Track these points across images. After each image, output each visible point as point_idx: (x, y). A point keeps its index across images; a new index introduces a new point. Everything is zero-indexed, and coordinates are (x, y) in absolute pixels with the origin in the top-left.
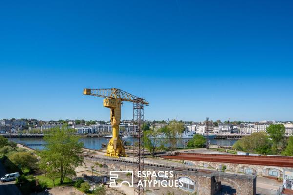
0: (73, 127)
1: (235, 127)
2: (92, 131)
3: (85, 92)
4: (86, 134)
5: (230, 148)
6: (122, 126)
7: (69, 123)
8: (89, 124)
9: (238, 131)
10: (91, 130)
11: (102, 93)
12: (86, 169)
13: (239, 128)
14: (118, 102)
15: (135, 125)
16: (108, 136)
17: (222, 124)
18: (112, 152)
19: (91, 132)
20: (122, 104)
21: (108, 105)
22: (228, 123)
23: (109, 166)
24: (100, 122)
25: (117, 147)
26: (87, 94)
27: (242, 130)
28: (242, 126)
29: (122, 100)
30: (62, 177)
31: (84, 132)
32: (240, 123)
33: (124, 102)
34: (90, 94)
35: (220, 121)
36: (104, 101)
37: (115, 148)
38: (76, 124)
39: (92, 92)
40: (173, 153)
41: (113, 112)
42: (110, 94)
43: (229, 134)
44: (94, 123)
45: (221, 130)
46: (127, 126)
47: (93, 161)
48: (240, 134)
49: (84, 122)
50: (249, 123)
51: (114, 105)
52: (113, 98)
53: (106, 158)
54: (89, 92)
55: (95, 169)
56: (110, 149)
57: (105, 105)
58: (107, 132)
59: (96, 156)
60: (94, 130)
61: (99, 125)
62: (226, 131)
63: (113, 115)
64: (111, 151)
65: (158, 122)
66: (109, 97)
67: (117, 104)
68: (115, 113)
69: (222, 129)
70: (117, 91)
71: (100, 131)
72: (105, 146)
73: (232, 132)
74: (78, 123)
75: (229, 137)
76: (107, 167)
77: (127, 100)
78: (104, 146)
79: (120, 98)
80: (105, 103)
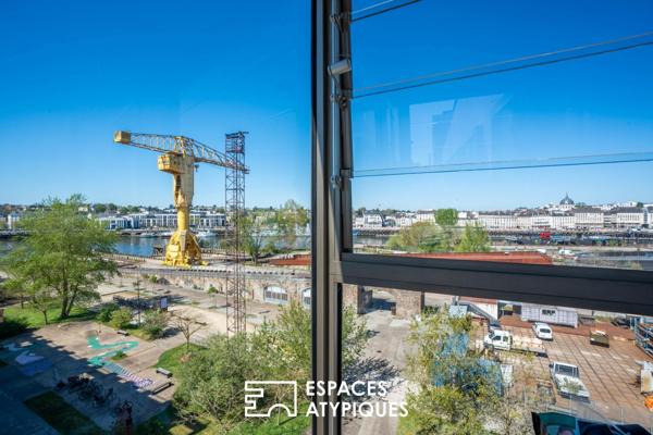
0: (90, 216)
1: (387, 218)
2: (132, 224)
3: (119, 138)
4: (118, 230)
5: (382, 247)
6: (194, 215)
7: (81, 209)
8: (125, 211)
9: (393, 223)
10: (129, 222)
11: (156, 143)
12: (122, 289)
13: (394, 218)
14: (189, 163)
15: (218, 214)
16: (166, 234)
17: (369, 213)
18: (177, 257)
19: (130, 227)
20: (197, 167)
21: (168, 167)
22: (377, 212)
23: (171, 281)
24: (150, 209)
25: (186, 248)
26: (122, 142)
27: (399, 221)
28: (398, 216)
29: (197, 160)
30: (65, 305)
31: (114, 226)
32: (395, 211)
33: (200, 164)
34: (127, 143)
35: (364, 209)
36: (160, 160)
37: (183, 249)
38: (97, 212)
39: (133, 138)
40: (291, 255)
41: (178, 180)
42: (173, 146)
43: (379, 227)
44: (136, 210)
45: (366, 222)
46: (204, 216)
47: (137, 275)
48: (396, 228)
49: (113, 208)
50: (409, 212)
51: (181, 167)
52: (180, 155)
53: (165, 267)
54: (126, 138)
55: (141, 287)
56: (173, 251)
57: (161, 166)
58: (165, 226)
59: (143, 266)
60: (136, 223)
61: (147, 213)
62: (375, 223)
63: (178, 188)
64: (174, 255)
65: (261, 210)
66: (170, 153)
67: (186, 168)
68: (182, 183)
69: (369, 221)
70: (187, 142)
71: (149, 225)
72: (161, 251)
73: (383, 226)
74: (100, 209)
75: (379, 232)
76: (166, 282)
77: (206, 161)
78: (159, 249)
79: (193, 156)
80: (161, 163)
